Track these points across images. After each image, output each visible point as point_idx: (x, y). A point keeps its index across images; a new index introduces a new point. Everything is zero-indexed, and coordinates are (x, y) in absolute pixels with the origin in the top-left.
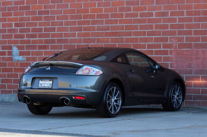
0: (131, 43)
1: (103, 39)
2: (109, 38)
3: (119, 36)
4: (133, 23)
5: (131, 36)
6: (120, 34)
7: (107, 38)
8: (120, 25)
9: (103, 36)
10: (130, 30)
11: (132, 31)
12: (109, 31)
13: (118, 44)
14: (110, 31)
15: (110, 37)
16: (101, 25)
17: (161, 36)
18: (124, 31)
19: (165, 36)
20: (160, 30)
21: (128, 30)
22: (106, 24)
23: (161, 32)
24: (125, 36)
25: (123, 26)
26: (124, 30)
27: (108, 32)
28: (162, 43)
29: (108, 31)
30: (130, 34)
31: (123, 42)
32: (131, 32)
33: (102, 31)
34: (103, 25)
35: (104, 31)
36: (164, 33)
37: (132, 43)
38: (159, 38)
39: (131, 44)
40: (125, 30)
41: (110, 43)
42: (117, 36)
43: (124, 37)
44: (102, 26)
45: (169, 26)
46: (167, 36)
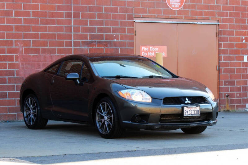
17: (5, 38)
19: (9, 39)
20: (4, 32)
23: (5, 34)
28: (6, 47)
36: (9, 36)
38: (3, 41)
45: (14, 27)
46: (11, 39)
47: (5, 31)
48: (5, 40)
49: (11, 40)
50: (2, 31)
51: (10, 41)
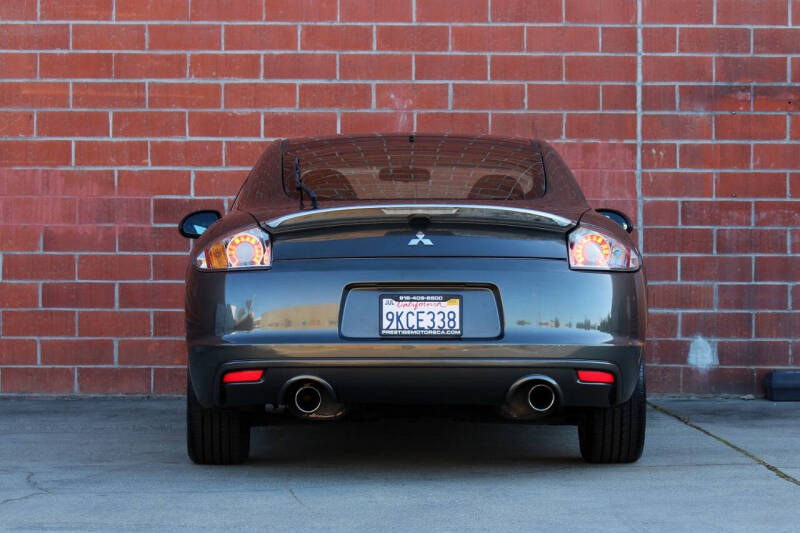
0: (184, 106)
1: (32, 86)
2: (66, 85)
3: (117, 77)
4: (194, 18)
5: (182, 75)
6: (125, 66)
7: (54, 84)
8: (123, 26)
9: (31, 74)
10: (175, 48)
11: (189, 53)
12: (65, 52)
13: (115, 114)
14: (71, 51)
15: (71, 81)
16: (22, 23)
17: (335, 77)
18: (145, 52)
19: (355, 78)
20: (332, 52)
21: (168, 47)
22: (48, 19)
23: (335, 61)
24: (148, 77)
25: (141, 28)
26: (142, 47)
27: (61, 55)
28: (338, 112)
29: (58, 51)
30: (176, 67)
31: (140, 102)
32: (182, 59)
33: (25, 48)
34: (32, 22)
35: (39, 52)
36: (350, 68)
37: (186, 111)
38: (327, 87)
39: (183, 114)
40: (152, 47)
41: (71, 109)
42: (109, 76)
43: (147, 81)
44: (28, 26)
45: (374, 36)
46: (362, 78)
47: (335, 47)
48: (334, 82)
49: (360, 82)
50: (325, 49)
51: (356, 85)
